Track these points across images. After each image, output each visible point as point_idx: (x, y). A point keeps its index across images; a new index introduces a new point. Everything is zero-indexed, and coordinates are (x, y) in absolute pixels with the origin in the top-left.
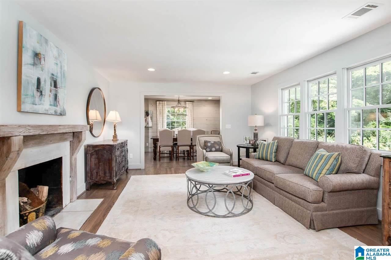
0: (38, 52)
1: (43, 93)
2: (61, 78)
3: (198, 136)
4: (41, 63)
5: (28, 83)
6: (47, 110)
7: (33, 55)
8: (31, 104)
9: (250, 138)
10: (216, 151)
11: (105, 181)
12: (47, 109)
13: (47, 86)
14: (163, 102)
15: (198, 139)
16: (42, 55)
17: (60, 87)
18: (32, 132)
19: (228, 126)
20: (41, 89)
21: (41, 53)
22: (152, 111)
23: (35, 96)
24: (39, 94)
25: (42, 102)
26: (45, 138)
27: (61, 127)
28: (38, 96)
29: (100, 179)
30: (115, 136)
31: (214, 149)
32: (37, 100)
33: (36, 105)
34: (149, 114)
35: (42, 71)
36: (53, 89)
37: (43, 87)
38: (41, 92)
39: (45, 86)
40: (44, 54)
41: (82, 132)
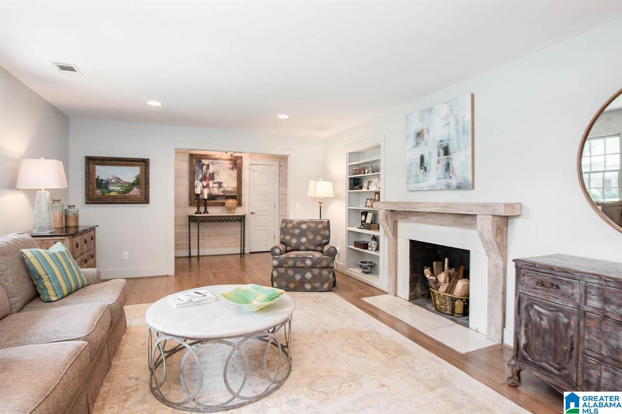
0: (420, 130)
1: (428, 168)
2: (458, 137)
4: (424, 139)
5: (411, 165)
6: (434, 186)
7: (416, 137)
8: (414, 182)
12: (433, 184)
13: (432, 159)
16: (425, 131)
17: (456, 151)
20: (425, 166)
21: (424, 129)
23: (419, 173)
24: (423, 171)
25: (427, 178)
26: (430, 216)
28: (422, 174)
32: (421, 178)
33: (420, 182)
35: (425, 147)
36: (443, 159)
37: (427, 162)
38: (425, 168)
39: (430, 160)
40: (428, 127)
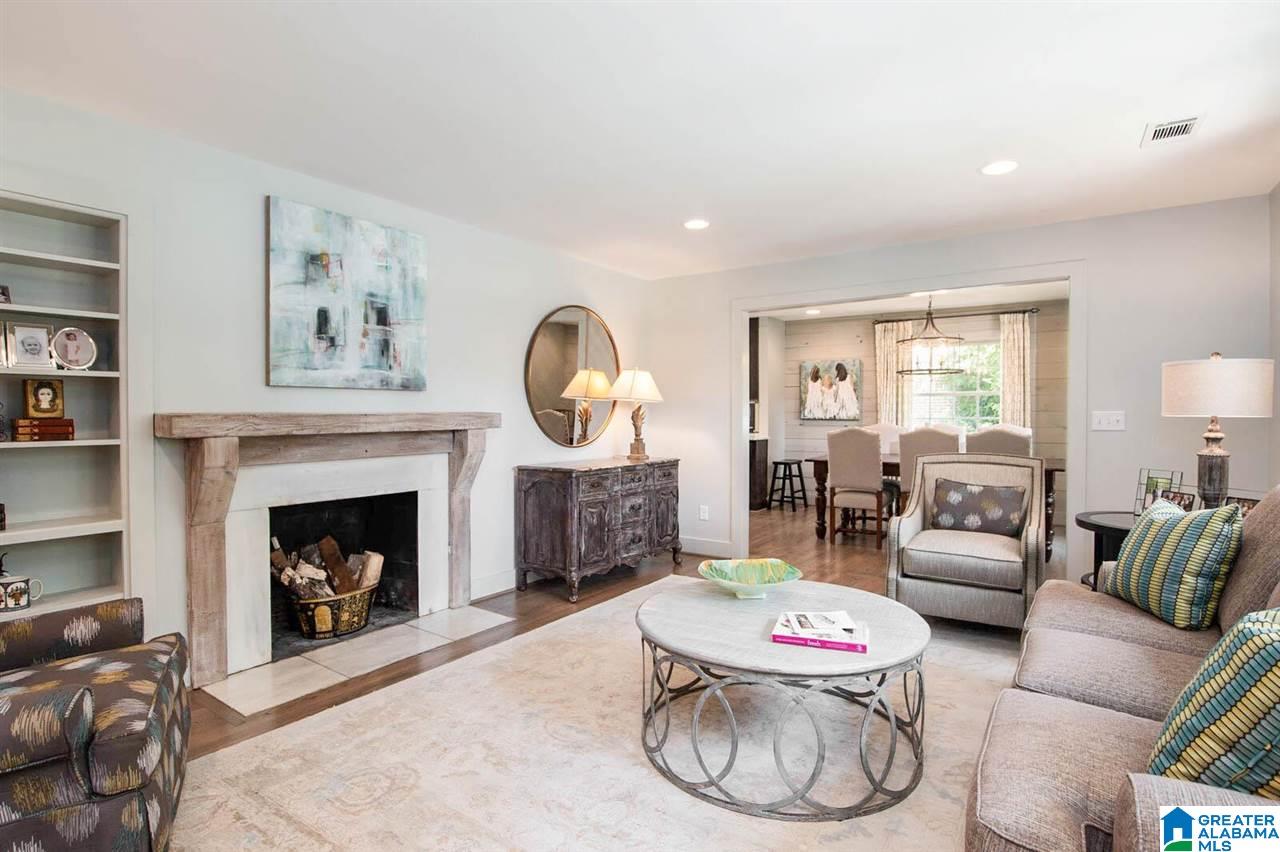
0: (318, 251)
1: (339, 341)
2: (405, 299)
3: (921, 460)
4: (330, 275)
5: (289, 324)
6: (354, 380)
7: (304, 262)
8: (298, 367)
9: (1176, 481)
10: (987, 528)
11: (552, 571)
12: (352, 377)
13: (351, 324)
14: (901, 324)
15: (919, 471)
16: (331, 257)
17: (401, 322)
18: (266, 430)
19: (1108, 418)
20: (332, 333)
21: (330, 252)
22: (857, 362)
23: (312, 348)
24: (324, 344)
25: (336, 361)
27: (369, 419)
28: (322, 350)
29: (543, 565)
30: (638, 445)
31: (973, 520)
32: (318, 358)
33: (316, 369)
34: (849, 372)
35: (332, 294)
36: (373, 330)
37: (337, 328)
38: (332, 339)
39: (345, 325)
40: (338, 252)
41: (466, 431)
